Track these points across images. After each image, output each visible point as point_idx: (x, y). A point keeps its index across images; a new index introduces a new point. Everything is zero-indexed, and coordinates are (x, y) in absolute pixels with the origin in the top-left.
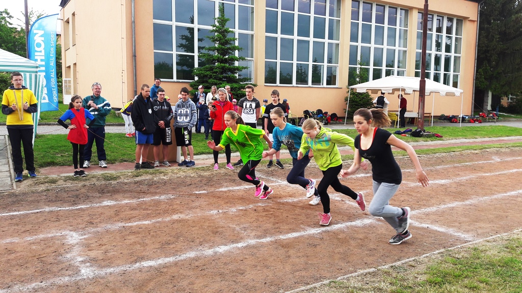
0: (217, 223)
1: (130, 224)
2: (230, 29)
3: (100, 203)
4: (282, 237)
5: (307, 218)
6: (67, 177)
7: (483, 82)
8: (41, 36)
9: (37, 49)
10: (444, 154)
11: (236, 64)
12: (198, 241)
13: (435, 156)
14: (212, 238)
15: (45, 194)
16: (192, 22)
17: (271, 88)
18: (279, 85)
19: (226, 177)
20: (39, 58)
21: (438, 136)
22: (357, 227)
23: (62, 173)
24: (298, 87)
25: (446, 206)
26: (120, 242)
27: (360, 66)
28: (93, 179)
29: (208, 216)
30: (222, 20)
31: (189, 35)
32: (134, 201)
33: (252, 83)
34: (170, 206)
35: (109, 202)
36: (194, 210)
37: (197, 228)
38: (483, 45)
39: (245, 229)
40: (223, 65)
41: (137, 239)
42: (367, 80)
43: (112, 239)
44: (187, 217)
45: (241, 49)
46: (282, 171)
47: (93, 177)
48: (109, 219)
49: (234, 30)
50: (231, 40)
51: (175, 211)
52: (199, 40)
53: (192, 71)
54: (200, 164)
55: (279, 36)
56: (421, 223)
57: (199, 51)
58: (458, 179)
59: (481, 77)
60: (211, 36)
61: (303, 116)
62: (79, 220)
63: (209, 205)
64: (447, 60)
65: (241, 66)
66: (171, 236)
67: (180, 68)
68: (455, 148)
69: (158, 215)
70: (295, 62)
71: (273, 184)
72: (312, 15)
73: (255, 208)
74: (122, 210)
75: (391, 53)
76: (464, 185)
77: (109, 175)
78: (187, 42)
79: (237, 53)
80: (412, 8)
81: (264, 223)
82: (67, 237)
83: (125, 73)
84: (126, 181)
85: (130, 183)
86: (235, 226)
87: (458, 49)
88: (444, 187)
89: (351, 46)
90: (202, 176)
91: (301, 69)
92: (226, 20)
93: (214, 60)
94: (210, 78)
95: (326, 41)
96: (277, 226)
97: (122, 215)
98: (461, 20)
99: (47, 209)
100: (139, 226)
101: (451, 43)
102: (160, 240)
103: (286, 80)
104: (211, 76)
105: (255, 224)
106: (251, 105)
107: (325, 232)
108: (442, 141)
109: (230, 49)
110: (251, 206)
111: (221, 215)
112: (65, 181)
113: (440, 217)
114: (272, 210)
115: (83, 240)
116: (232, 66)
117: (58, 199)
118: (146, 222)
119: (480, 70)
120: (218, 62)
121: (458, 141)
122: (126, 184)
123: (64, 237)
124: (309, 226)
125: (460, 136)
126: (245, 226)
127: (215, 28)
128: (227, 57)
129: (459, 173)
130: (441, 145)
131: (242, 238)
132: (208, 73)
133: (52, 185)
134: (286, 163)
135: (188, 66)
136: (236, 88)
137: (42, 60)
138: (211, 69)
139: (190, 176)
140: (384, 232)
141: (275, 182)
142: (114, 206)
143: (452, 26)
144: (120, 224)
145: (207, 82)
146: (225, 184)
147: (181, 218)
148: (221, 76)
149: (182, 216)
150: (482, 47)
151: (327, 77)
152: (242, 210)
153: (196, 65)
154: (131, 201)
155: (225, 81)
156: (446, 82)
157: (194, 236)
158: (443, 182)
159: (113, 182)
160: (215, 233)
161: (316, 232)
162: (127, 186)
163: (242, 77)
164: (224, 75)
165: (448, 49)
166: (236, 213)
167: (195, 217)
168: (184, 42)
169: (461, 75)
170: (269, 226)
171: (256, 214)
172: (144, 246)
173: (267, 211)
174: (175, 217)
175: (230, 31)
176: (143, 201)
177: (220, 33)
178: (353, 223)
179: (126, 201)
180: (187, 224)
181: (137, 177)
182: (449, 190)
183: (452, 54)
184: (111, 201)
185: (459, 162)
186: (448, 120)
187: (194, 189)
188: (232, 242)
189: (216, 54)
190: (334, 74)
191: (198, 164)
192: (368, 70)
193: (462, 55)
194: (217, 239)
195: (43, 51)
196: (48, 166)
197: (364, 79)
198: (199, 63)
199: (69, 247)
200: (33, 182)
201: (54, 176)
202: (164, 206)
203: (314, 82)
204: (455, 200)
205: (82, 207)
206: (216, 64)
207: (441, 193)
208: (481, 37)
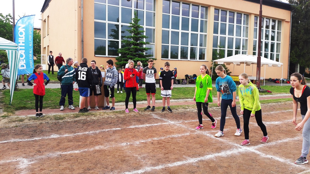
0: (125, 153)
1: (65, 153)
2: (140, 26)
3: (49, 136)
4: (170, 165)
5: (188, 150)
6: (31, 117)
7: (295, 59)
8: (23, 28)
9: (20, 36)
10: (274, 104)
11: (144, 46)
12: (110, 167)
13: (269, 105)
14: (121, 166)
15: (14, 129)
16: (118, 21)
17: (165, 60)
18: (170, 59)
19: (135, 118)
20: (21, 41)
21: (269, 92)
22: (222, 157)
23: (29, 114)
24: (182, 60)
25: (281, 141)
26: (56, 167)
27: (219, 48)
28: (48, 119)
29: (119, 147)
30: (136, 20)
31: (116, 29)
32: (71, 135)
33: (154, 58)
34: (95, 139)
35: (55, 135)
36: (110, 143)
37: (111, 157)
38: (294, 36)
39: (144, 158)
40: (136, 47)
41: (68, 165)
42: (224, 57)
43: (51, 164)
44: (105, 148)
45: (147, 37)
46: (171, 114)
47: (48, 118)
48: (53, 149)
49: (143, 26)
50: (141, 32)
51: (98, 143)
52: (122, 32)
53: (117, 51)
54: (119, 109)
55: (170, 30)
56: (266, 154)
57: (122, 39)
58: (286, 121)
59: (293, 56)
60: (129, 30)
61: (185, 78)
62: (32, 149)
63: (121, 138)
64: (272, 45)
65: (147, 48)
66: (92, 163)
67: (110, 48)
68: (280, 100)
69: (86, 146)
70: (180, 46)
71: (165, 123)
72: (190, 18)
73: (152, 141)
74: (63, 142)
75: (238, 41)
76: (291, 126)
77: (58, 116)
78: (114, 33)
79: (145, 40)
80: (250, 14)
81: (158, 153)
82: (20, 163)
83: (77, 52)
84: (69, 120)
85: (72, 122)
86: (137, 156)
87: (279, 38)
88: (278, 127)
89: (214, 36)
90: (119, 117)
91: (184, 50)
92: (139, 20)
93: (130, 44)
94: (128, 55)
95: (199, 33)
96: (166, 156)
97: (61, 146)
98: (280, 21)
99: (12, 140)
100: (71, 154)
101: (275, 35)
102: (83, 166)
103: (174, 56)
104: (128, 53)
105: (151, 154)
106: (151, 71)
107: (200, 161)
108: (271, 95)
109: (140, 37)
110: (150, 140)
111: (129, 147)
112: (29, 120)
113: (279, 149)
114: (164, 143)
115: (30, 166)
116: (141, 48)
117: (22, 133)
118: (77, 152)
119: (293, 51)
120: (133, 45)
121: (281, 95)
122: (68, 122)
123: (17, 163)
124: (189, 156)
125: (282, 92)
126: (144, 155)
127: (131, 25)
128: (138, 42)
129: (287, 117)
130: (271, 97)
131: (141, 166)
132: (127, 51)
133: (20, 122)
134: (174, 109)
135: (115, 48)
136: (144, 61)
137: (23, 43)
138: (129, 49)
139: (111, 117)
140: (242, 162)
141: (166, 122)
142: (58, 138)
143: (275, 24)
144: (59, 152)
145: (126, 57)
146: (134, 123)
147: (101, 148)
148: (135, 54)
149: (102, 147)
150: (294, 37)
151: (200, 55)
152: (143, 143)
153: (120, 47)
154: (70, 135)
155: (137, 56)
156: (272, 58)
157: (108, 163)
158: (276, 123)
159: (60, 121)
160: (123, 161)
161: (194, 161)
162: (69, 124)
163: (147, 54)
164: (137, 53)
165: (273, 39)
166: (139, 145)
167: (110, 148)
168: (113, 33)
169: (281, 54)
170: (161, 156)
171: (153, 146)
172: (72, 171)
173: (161, 144)
174: (97, 148)
175: (141, 27)
176: (78, 135)
177: (134, 28)
178: (220, 154)
179: (67, 135)
180: (104, 153)
181: (77, 117)
182: (282, 129)
183: (275, 42)
184: (57, 135)
185: (285, 109)
186: (274, 81)
187: (113, 127)
188: (135, 169)
189: (132, 40)
190: (203, 53)
191: (117, 109)
192: (224, 51)
193: (281, 42)
194: (124, 166)
195: (24, 37)
196: (21, 109)
197: (222, 56)
198: (121, 46)
199: (18, 171)
200: (8, 121)
201: (23, 117)
202: (91, 139)
203: (191, 58)
204: (287, 137)
205: (37, 139)
206: (132, 46)
207: (277, 131)
208: (293, 31)
